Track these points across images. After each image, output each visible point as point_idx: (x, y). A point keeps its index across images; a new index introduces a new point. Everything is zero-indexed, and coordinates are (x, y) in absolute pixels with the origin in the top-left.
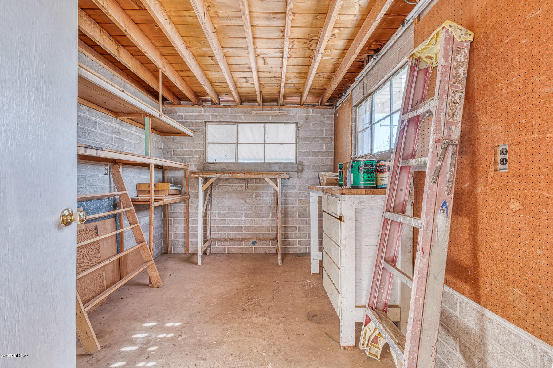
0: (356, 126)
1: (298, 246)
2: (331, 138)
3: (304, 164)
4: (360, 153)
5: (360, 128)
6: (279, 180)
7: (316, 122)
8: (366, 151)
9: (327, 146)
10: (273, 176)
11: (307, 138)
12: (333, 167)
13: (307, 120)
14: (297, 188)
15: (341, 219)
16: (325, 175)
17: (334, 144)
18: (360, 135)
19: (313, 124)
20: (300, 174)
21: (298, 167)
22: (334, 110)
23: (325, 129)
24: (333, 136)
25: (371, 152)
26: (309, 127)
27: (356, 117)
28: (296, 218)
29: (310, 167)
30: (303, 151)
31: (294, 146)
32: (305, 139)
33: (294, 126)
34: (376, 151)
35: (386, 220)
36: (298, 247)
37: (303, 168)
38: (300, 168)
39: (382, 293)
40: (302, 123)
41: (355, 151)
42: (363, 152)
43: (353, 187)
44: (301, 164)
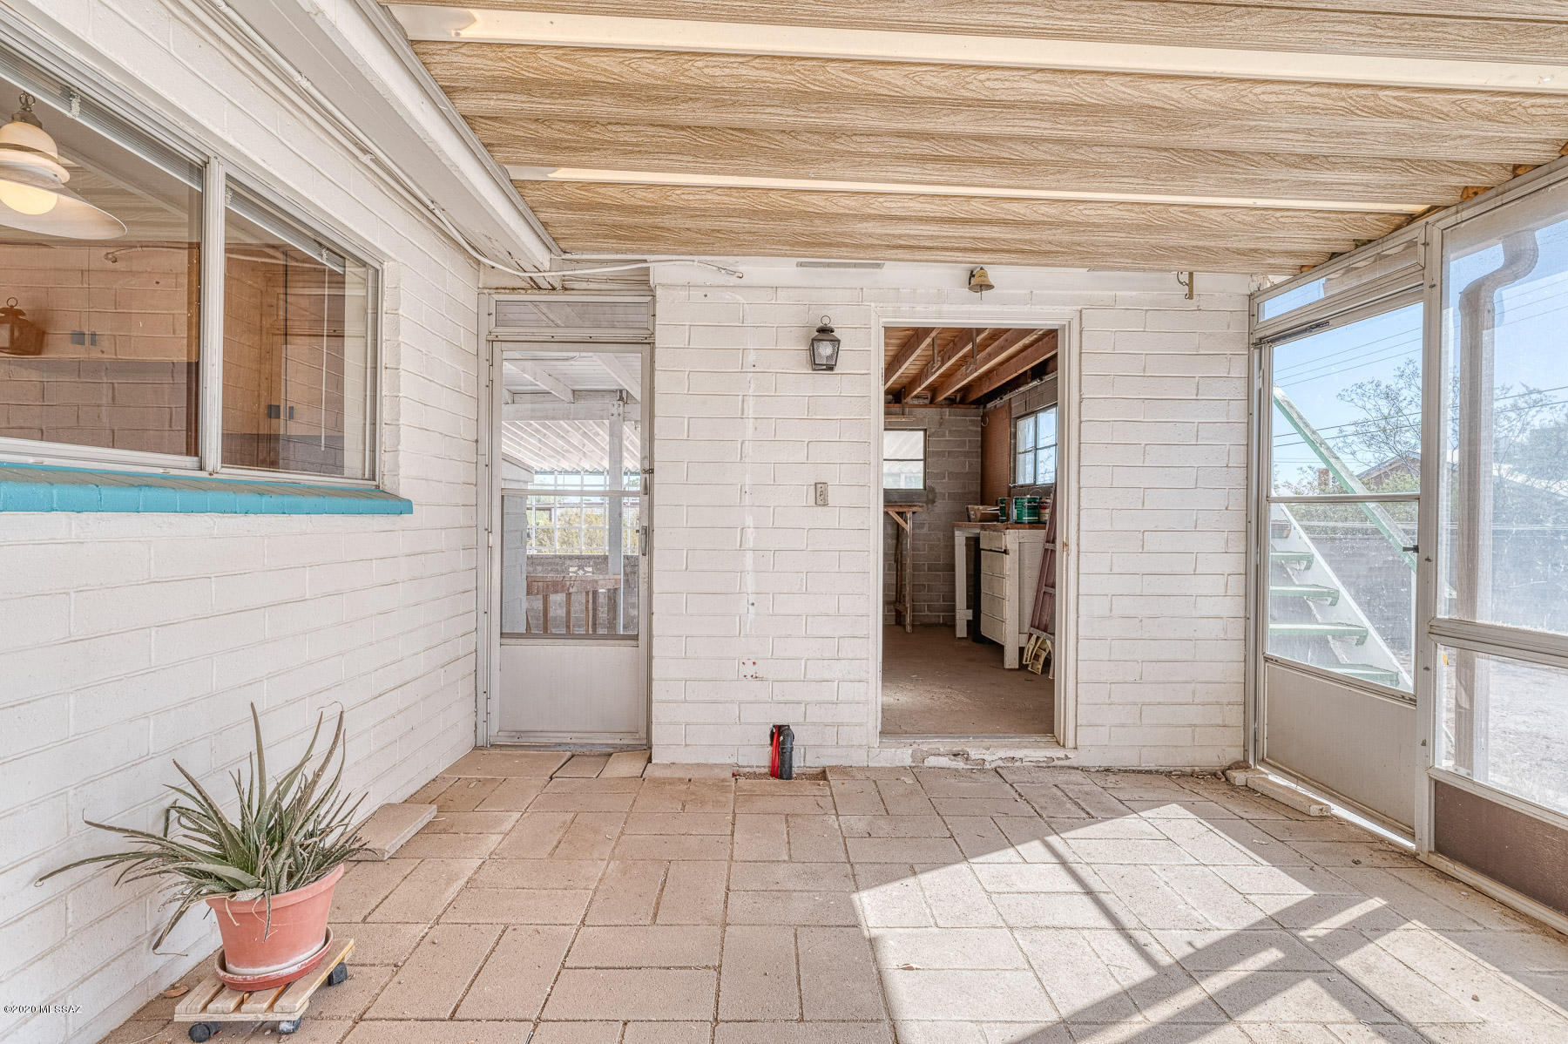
0: (1015, 443)
1: (927, 613)
2: (977, 452)
3: (937, 491)
4: (1020, 481)
5: (1021, 449)
6: (909, 515)
7: (954, 429)
8: (1029, 481)
9: (970, 464)
10: (901, 510)
11: (942, 451)
12: (979, 496)
13: (941, 425)
14: (927, 526)
15: (1005, 552)
16: (978, 509)
17: (982, 462)
18: (1020, 457)
19: (950, 431)
20: (930, 506)
21: (927, 496)
22: (981, 410)
23: (967, 439)
24: (980, 450)
25: (1035, 482)
26: (944, 436)
27: (1016, 433)
28: (924, 571)
29: (944, 495)
30: (935, 471)
31: (922, 463)
32: (938, 454)
33: (922, 433)
34: (1040, 481)
35: (1046, 550)
36: (927, 615)
37: (935, 497)
38: (931, 497)
39: (1043, 616)
40: (933, 430)
41: (1015, 477)
42: (1025, 481)
43: (1016, 523)
44: (932, 490)
